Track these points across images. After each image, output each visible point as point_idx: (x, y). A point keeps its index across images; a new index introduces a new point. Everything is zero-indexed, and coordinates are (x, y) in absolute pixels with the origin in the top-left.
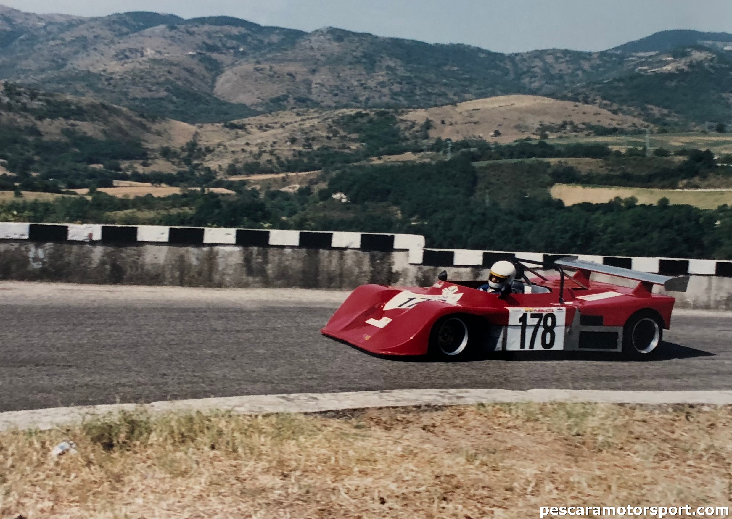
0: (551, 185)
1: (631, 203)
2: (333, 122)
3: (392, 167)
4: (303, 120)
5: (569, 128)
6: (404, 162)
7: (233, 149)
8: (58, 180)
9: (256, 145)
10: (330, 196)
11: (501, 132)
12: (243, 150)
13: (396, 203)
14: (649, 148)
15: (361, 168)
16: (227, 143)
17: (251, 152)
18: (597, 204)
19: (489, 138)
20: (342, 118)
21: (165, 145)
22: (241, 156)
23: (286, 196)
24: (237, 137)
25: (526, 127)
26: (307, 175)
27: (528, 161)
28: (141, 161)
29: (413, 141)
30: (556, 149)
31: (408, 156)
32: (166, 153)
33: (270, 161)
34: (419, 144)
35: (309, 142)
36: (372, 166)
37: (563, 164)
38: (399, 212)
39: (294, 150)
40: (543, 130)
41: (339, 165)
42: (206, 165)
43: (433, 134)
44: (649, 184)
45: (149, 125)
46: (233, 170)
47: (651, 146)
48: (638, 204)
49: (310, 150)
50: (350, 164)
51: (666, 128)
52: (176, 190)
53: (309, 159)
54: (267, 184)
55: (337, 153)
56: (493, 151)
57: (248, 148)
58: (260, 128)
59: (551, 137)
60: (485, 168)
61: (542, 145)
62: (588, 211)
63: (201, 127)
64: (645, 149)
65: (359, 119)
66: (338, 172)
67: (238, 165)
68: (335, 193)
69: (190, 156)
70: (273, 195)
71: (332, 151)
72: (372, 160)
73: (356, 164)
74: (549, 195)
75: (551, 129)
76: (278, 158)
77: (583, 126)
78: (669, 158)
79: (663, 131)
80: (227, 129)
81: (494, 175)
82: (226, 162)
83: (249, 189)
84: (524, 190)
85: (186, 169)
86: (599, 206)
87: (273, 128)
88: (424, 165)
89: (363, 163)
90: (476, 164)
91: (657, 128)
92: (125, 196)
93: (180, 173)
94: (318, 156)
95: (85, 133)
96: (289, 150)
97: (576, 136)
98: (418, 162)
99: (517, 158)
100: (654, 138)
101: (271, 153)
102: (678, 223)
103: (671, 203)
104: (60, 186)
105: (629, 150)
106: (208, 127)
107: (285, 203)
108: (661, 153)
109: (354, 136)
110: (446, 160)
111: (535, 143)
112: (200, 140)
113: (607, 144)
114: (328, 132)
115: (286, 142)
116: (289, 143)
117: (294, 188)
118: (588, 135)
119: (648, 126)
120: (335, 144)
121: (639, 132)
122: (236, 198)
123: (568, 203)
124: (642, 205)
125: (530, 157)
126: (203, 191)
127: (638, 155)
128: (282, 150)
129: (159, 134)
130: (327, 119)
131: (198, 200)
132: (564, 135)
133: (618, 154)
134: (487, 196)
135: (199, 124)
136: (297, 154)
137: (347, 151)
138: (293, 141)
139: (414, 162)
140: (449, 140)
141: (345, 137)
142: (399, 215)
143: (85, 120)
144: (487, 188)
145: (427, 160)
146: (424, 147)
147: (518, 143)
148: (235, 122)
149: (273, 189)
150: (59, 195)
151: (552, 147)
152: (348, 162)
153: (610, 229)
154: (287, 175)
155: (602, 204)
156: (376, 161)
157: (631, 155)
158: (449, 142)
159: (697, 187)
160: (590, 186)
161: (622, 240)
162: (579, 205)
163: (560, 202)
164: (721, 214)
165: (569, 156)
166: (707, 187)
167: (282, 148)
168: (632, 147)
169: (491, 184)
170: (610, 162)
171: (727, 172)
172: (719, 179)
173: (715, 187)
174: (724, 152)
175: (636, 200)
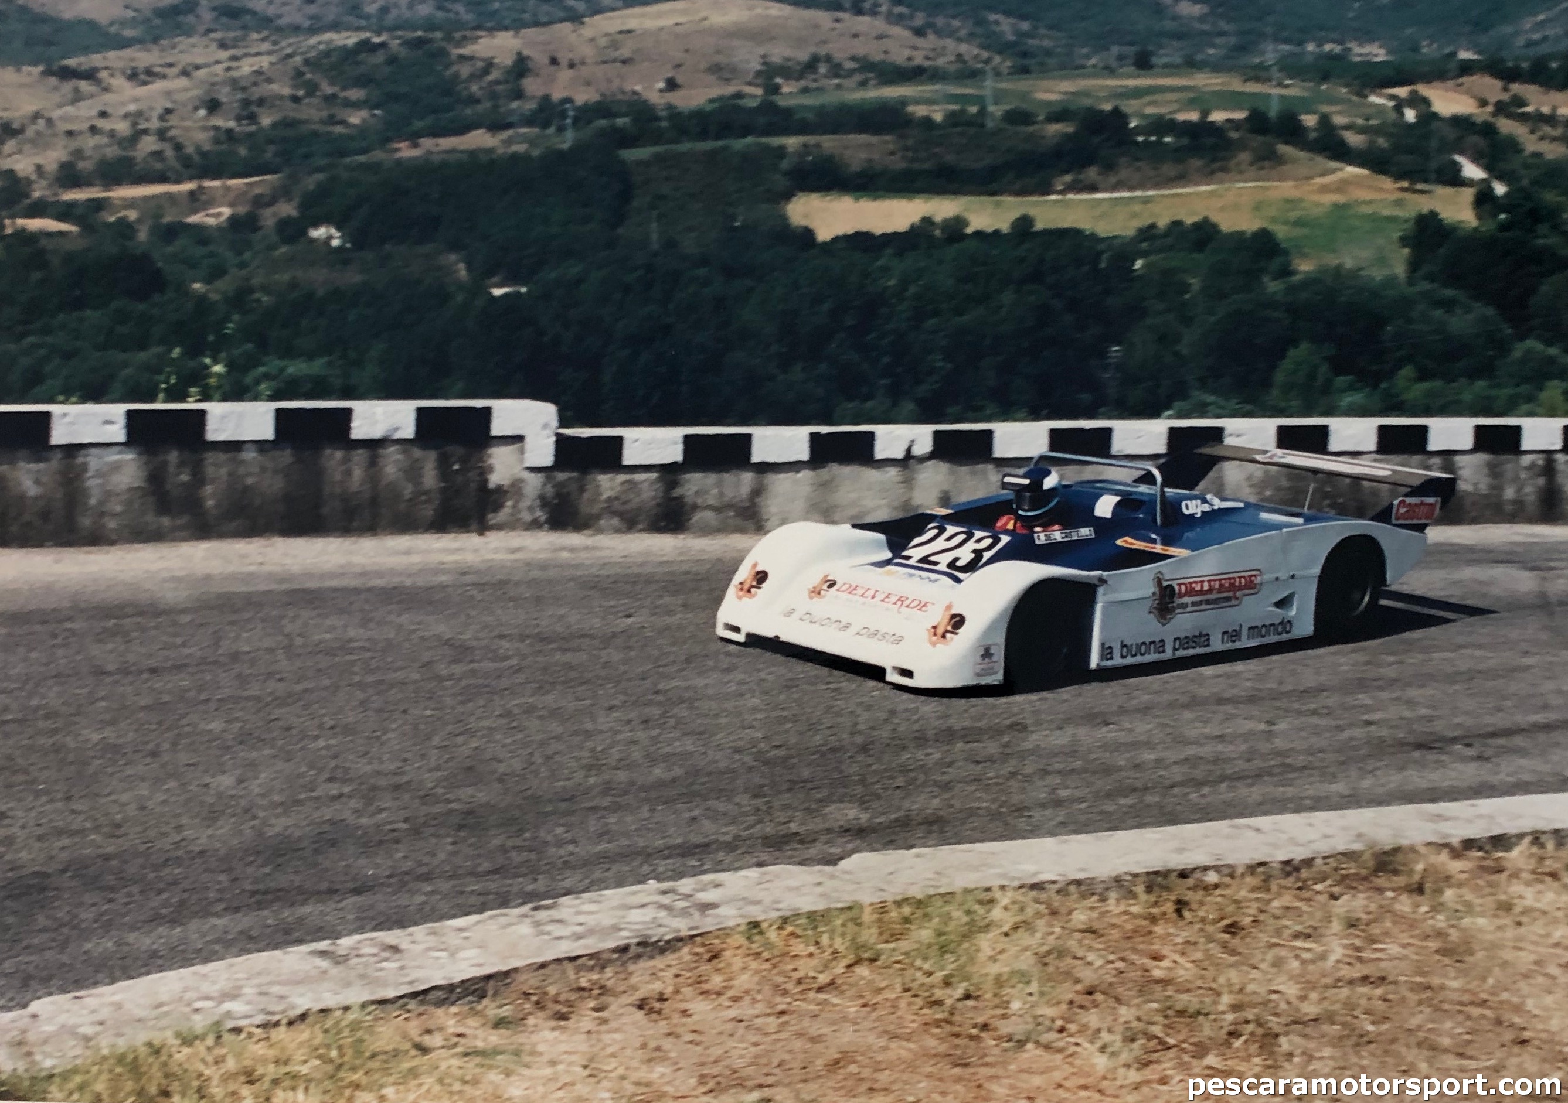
0: (788, 195)
1: (955, 228)
2: (306, 63)
3: (444, 165)
4: (233, 59)
5: (823, 69)
6: (473, 154)
7: (69, 127)
9: (126, 116)
10: (304, 233)
11: (679, 79)
12: (95, 130)
13: (455, 246)
14: (991, 108)
15: (373, 168)
16: (56, 113)
17: (112, 134)
18: (883, 235)
19: (654, 94)
20: (327, 54)
22: (90, 143)
23: (201, 235)
24: (77, 98)
25: (733, 70)
26: (247, 184)
27: (738, 145)
29: (488, 105)
30: (798, 116)
31: (479, 139)
33: (158, 155)
34: (502, 110)
35: (249, 108)
36: (399, 162)
37: (815, 150)
38: (462, 266)
39: (216, 128)
40: (770, 74)
41: (323, 162)
42: (5, 165)
43: (532, 87)
44: (993, 186)
46: (70, 177)
47: (996, 103)
48: (969, 230)
49: (253, 128)
50: (348, 160)
51: (1027, 62)
53: (250, 149)
54: (152, 207)
55: (315, 134)
56: (664, 124)
57: (102, 124)
58: (133, 77)
59: (785, 90)
60: (647, 162)
61: (768, 107)
62: (866, 250)
64: (982, 112)
65: (365, 57)
66: (320, 177)
67: (83, 165)
68: (316, 225)
70: (172, 232)
71: (304, 130)
72: (397, 150)
73: (362, 158)
74: (784, 218)
75: (785, 71)
76: (178, 147)
77: (853, 65)
78: (1033, 128)
79: (1021, 71)
80: (53, 81)
81: (667, 179)
82: (52, 158)
83: (112, 219)
84: (731, 210)
86: (890, 239)
87: (164, 77)
88: (515, 157)
89: (378, 155)
90: (629, 155)
91: (1008, 64)
94: (271, 142)
96: (204, 128)
97: (839, 87)
98: (500, 151)
99: (718, 137)
100: (1002, 85)
101: (162, 134)
102: (1055, 270)
103: (1039, 226)
105: (951, 115)
106: (8, 75)
107: (200, 251)
108: (1019, 117)
109: (356, 94)
110: (566, 146)
111: (753, 104)
113: (903, 102)
114: (294, 87)
115: (196, 109)
116: (202, 112)
117: (219, 214)
118: (863, 84)
119: (987, 62)
120: (312, 112)
121: (971, 75)
122: (82, 241)
123: (824, 234)
124: (978, 234)
125: (744, 136)
127: (970, 125)
128: (187, 129)
130: (290, 56)
132: (813, 85)
133: (927, 122)
134: (654, 225)
136: (223, 137)
137: (338, 129)
138: (213, 106)
139: (490, 151)
140: (569, 100)
141: (334, 96)
142: (462, 272)
144: (654, 208)
145: (520, 148)
146: (513, 119)
147: (716, 105)
148: (72, 62)
149: (167, 219)
151: (788, 112)
152: (343, 154)
153: (912, 290)
154: (200, 187)
155: (895, 234)
156: (406, 151)
157: (955, 125)
158: (568, 106)
159: (1093, 188)
160: (869, 196)
161: (936, 313)
162: (846, 238)
163: (807, 235)
164: (1144, 245)
165: (825, 132)
166: (1114, 188)
167: (188, 124)
168: (955, 107)
169: (662, 197)
170: (910, 142)
171: (1156, 154)
172: (1138, 169)
173: (1132, 189)
174: (1150, 110)
175: (966, 224)
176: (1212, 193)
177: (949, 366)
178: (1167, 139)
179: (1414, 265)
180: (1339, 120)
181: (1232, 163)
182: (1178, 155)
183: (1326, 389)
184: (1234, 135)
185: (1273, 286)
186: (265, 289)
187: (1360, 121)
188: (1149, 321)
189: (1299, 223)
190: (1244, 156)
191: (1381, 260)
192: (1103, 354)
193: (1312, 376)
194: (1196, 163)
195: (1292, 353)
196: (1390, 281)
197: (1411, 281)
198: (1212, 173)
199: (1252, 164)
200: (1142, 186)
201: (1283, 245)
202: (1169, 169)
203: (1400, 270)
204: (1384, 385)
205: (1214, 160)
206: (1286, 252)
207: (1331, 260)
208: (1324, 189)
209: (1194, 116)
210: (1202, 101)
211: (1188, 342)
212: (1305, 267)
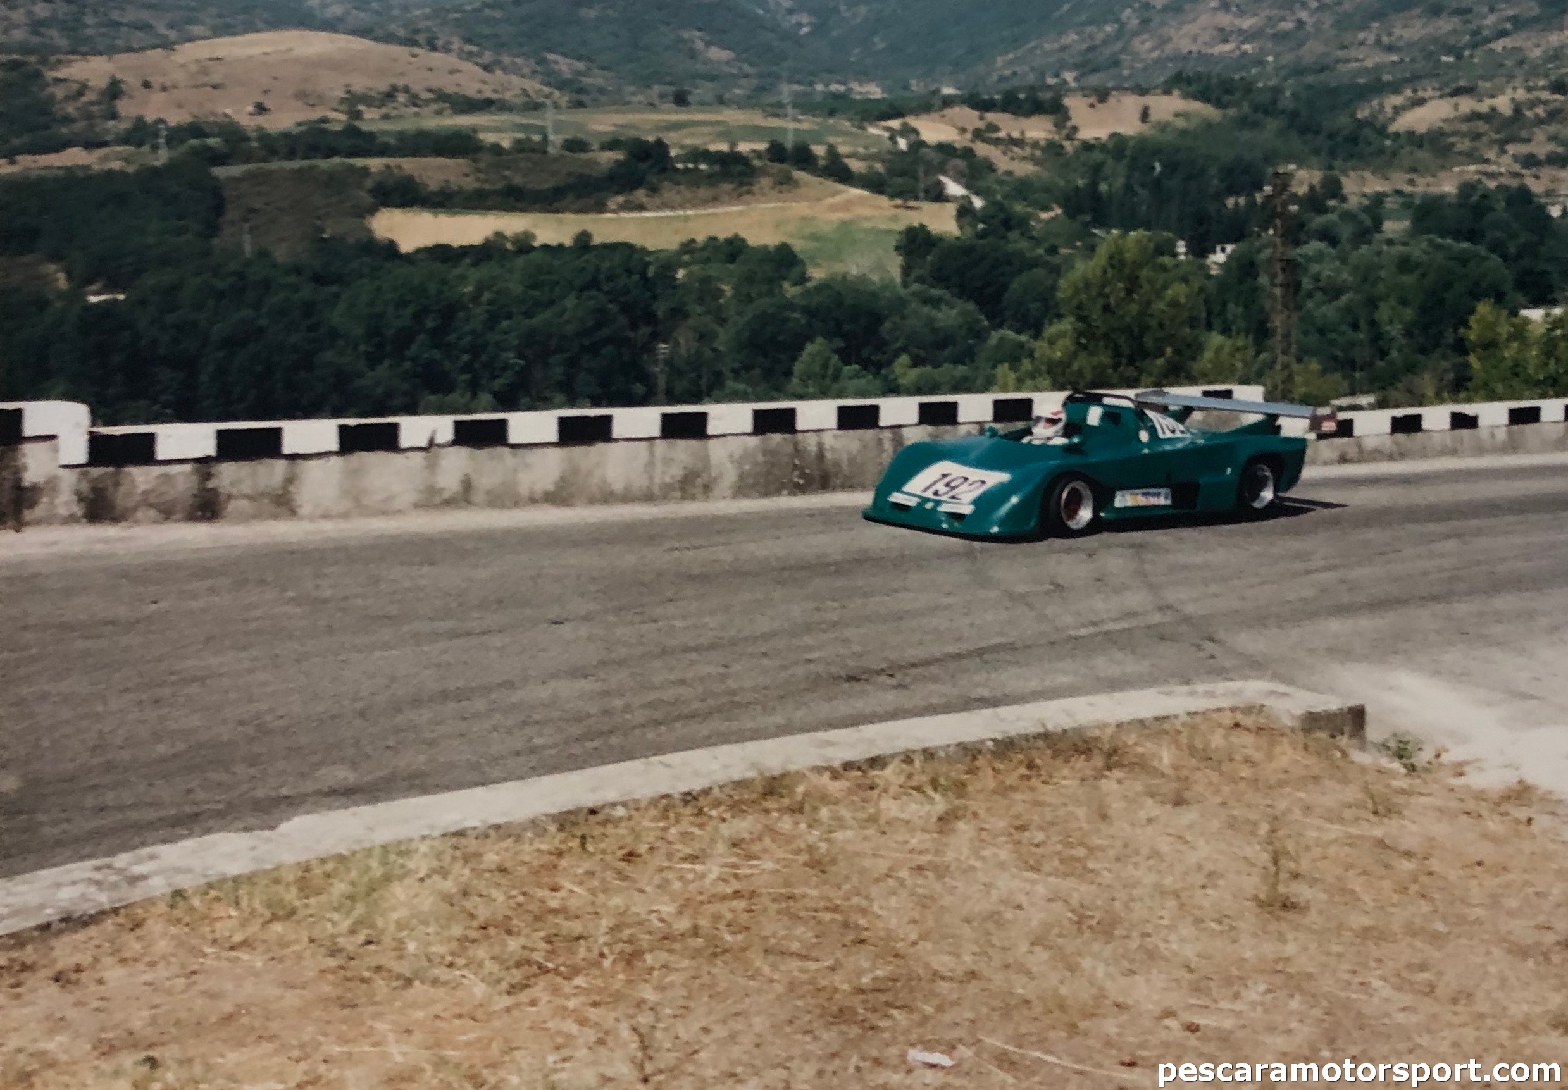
0: (372, 211)
1: (524, 245)
3: (42, 179)
5: (402, 98)
6: (70, 170)
11: (268, 104)
13: (56, 257)
14: (552, 137)
18: (462, 247)
19: (244, 117)
25: (320, 97)
27: (324, 164)
29: (84, 124)
30: (380, 140)
31: (76, 156)
34: (97, 130)
37: (396, 171)
38: (61, 275)
40: (353, 102)
43: (125, 107)
44: (556, 205)
47: (556, 132)
48: (536, 244)
51: (584, 98)
56: (255, 144)
59: (367, 116)
60: (238, 180)
61: (352, 132)
62: (444, 261)
64: (545, 138)
74: (370, 231)
75: (367, 100)
77: (431, 96)
78: (590, 155)
79: (580, 105)
81: (259, 194)
84: (318, 222)
86: (465, 251)
88: (110, 174)
90: (220, 172)
91: (566, 98)
97: (416, 115)
98: (96, 168)
100: (562, 117)
102: (610, 278)
103: (597, 240)
105: (518, 142)
108: (575, 145)
110: (158, 164)
111: (338, 128)
113: (475, 130)
118: (439, 113)
119: (547, 96)
121: (535, 107)
123: (406, 246)
124: (546, 247)
125: (328, 156)
127: (533, 151)
132: (394, 113)
133: (496, 149)
134: (247, 237)
139: (87, 167)
140: (161, 121)
142: (62, 280)
144: (246, 220)
145: (116, 165)
146: (108, 138)
147: (303, 128)
151: (371, 136)
153: (487, 296)
155: (472, 246)
156: (4, 168)
157: (521, 151)
158: (161, 126)
159: (641, 208)
160: (447, 213)
161: (509, 316)
162: (427, 250)
163: (390, 249)
164: (686, 257)
165: (405, 156)
166: (659, 208)
168: (521, 135)
169: (253, 211)
170: (482, 165)
171: (694, 179)
172: (679, 192)
173: (674, 208)
174: (688, 141)
175: (533, 237)
176: (741, 213)
177: (521, 362)
178: (703, 167)
179: (906, 270)
180: (843, 149)
181: (756, 188)
182: (711, 180)
183: (836, 377)
184: (757, 163)
185: (791, 290)
187: (861, 150)
188: (691, 322)
189: (814, 237)
190: (765, 182)
191: (879, 267)
192: (652, 351)
193: (825, 366)
194: (727, 187)
195: (810, 348)
196: (887, 286)
197: (905, 284)
198: (740, 195)
199: (773, 188)
200: (682, 206)
201: (801, 256)
202: (703, 192)
203: (896, 273)
204: (883, 372)
205: (742, 184)
206: (802, 263)
207: (839, 268)
208: (834, 208)
209: (724, 147)
210: (728, 134)
211: (724, 339)
212: (817, 274)
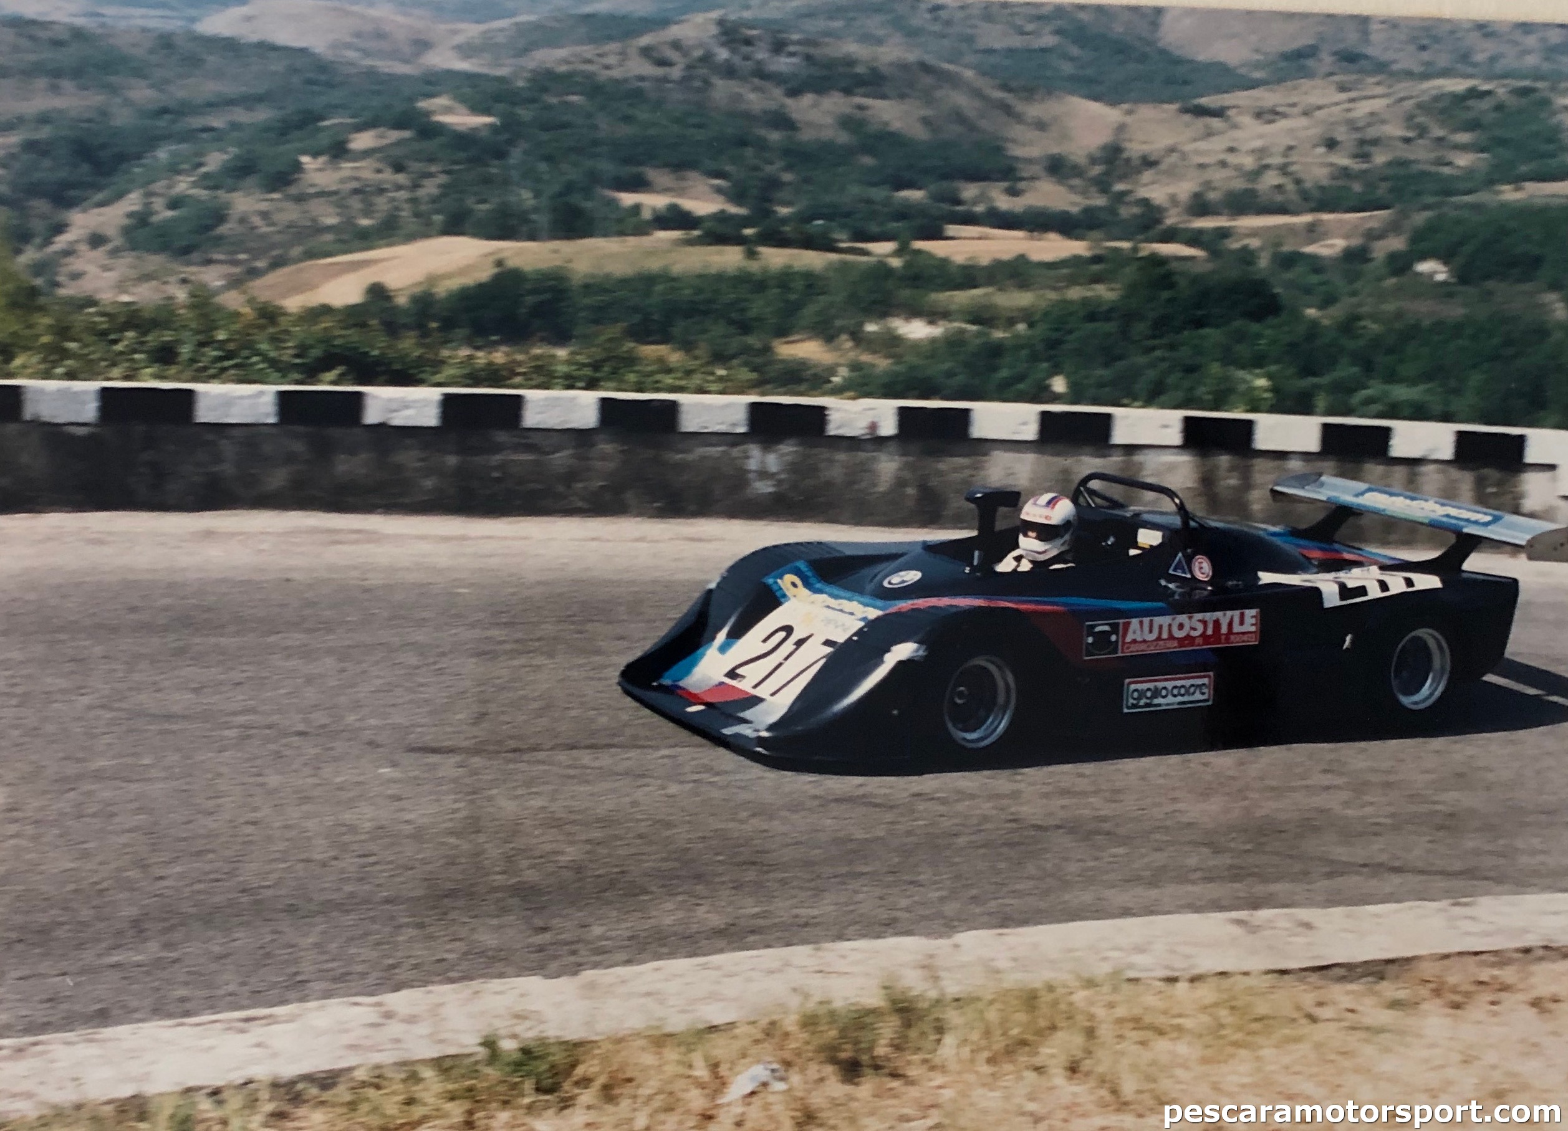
2: (1419, 106)
3: (1546, 207)
4: (1352, 100)
7: (1201, 160)
8: (833, 224)
9: (1253, 151)
10: (1410, 267)
12: (1223, 164)
13: (1554, 287)
15: (1478, 208)
16: (1189, 147)
17: (1238, 168)
20: (1437, 99)
21: (1055, 150)
22: (1218, 176)
23: (1316, 264)
24: (1209, 134)
26: (1360, 218)
28: (1005, 184)
32: (1057, 167)
33: (1279, 187)
35: (1364, 148)
36: (1503, 204)
38: (1561, 305)
39: (1332, 165)
41: (1430, 200)
42: (1143, 193)
45: (1020, 107)
46: (1200, 206)
49: (1365, 166)
50: (1454, 199)
52: (1078, 248)
53: (1364, 185)
54: (1275, 237)
55: (1424, 174)
57: (1232, 159)
58: (1259, 115)
63: (1129, 112)
65: (1471, 103)
66: (1428, 214)
67: (1212, 196)
68: (1423, 257)
69: (1106, 173)
70: (1289, 260)
71: (1415, 168)
72: (1502, 192)
73: (1468, 199)
76: (1298, 182)
80: (1187, 117)
82: (1185, 189)
83: (1236, 246)
85: (1100, 201)
87: (1284, 116)
89: (1484, 196)
92: (970, 259)
93: (1088, 211)
94: (1384, 179)
95: (886, 124)
96: (1323, 165)
101: (1283, 169)
104: (836, 236)
106: (1147, 112)
107: (1314, 279)
109: (1464, 137)
112: (1130, 140)
114: (1408, 128)
115: (1315, 146)
116: (1322, 150)
117: (1332, 246)
120: (1421, 154)
122: (1210, 266)
126: (1135, 249)
128: (1307, 165)
129: (1041, 126)
130: (1402, 99)
131: (1127, 270)
135: (1126, 106)
136: (1340, 174)
137: (1446, 170)
138: (1331, 144)
141: (1443, 139)
142: (1560, 311)
143: (883, 97)
148: (1204, 101)
149: (1286, 248)
150: (833, 257)
152: (1448, 193)
154: (1317, 220)
156: (1510, 194)
167: (1309, 160)
186: (1374, 317)
